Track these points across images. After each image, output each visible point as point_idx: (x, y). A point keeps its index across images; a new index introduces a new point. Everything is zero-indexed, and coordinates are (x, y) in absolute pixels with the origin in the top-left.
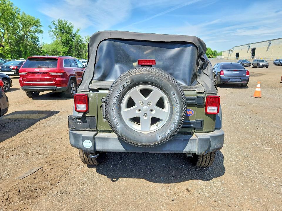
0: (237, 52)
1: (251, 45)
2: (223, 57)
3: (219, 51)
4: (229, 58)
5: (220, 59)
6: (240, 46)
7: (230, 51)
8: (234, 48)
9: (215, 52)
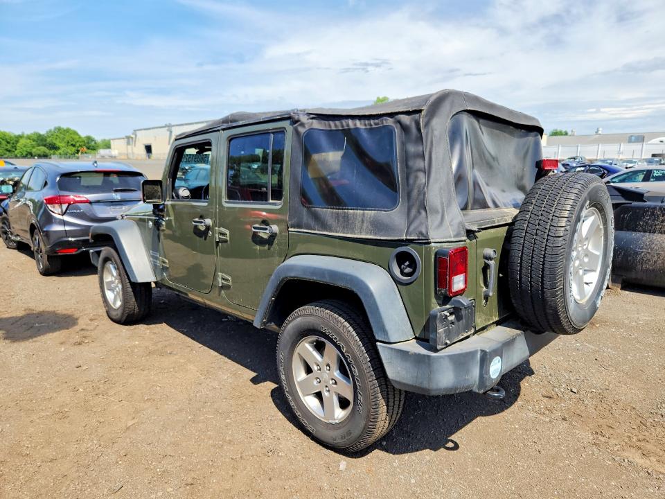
0: (148, 143)
1: (173, 129)
2: (114, 151)
3: (98, 138)
4: (131, 156)
5: (106, 157)
6: (149, 129)
7: (129, 140)
8: (138, 133)
9: (89, 139)
